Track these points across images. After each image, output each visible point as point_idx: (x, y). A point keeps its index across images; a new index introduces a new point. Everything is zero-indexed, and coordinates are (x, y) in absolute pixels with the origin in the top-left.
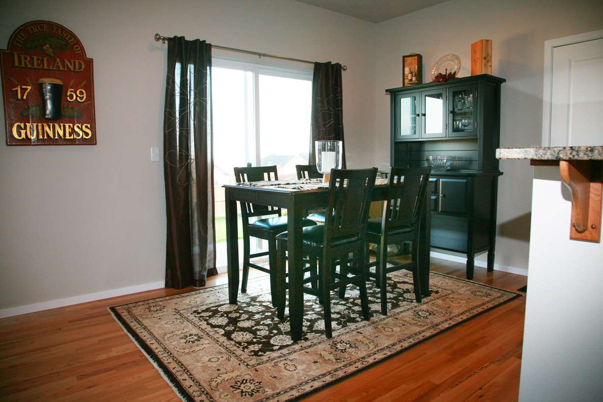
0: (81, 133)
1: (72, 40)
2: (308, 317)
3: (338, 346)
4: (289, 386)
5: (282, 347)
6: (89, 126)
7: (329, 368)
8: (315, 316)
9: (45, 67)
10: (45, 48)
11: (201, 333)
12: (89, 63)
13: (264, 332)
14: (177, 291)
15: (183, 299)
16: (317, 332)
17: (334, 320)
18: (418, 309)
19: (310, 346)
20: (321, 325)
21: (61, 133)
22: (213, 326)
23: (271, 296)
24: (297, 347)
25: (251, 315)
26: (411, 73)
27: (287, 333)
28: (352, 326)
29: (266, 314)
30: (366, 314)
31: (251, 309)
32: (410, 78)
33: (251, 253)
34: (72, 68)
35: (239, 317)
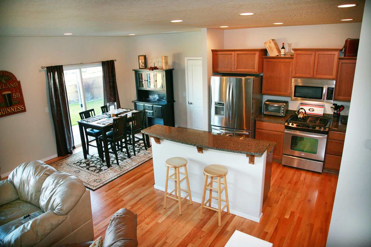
0: (20, 108)
1: (11, 76)
2: (111, 160)
3: (121, 167)
4: (109, 178)
5: (105, 170)
6: (23, 105)
7: (119, 173)
8: (114, 159)
9: (4, 88)
10: (2, 81)
11: (79, 170)
12: (19, 83)
13: (99, 166)
14: (63, 157)
15: (67, 160)
16: (114, 164)
17: (119, 159)
18: (146, 152)
19: (113, 168)
20: (115, 162)
21: (13, 110)
22: (82, 167)
23: (98, 154)
24: (109, 169)
25: (93, 162)
26: (142, 63)
27: (106, 166)
28: (125, 160)
29: (98, 161)
30: (129, 156)
31: (92, 160)
32: (141, 64)
33: (89, 141)
34: (13, 86)
35: (89, 163)
